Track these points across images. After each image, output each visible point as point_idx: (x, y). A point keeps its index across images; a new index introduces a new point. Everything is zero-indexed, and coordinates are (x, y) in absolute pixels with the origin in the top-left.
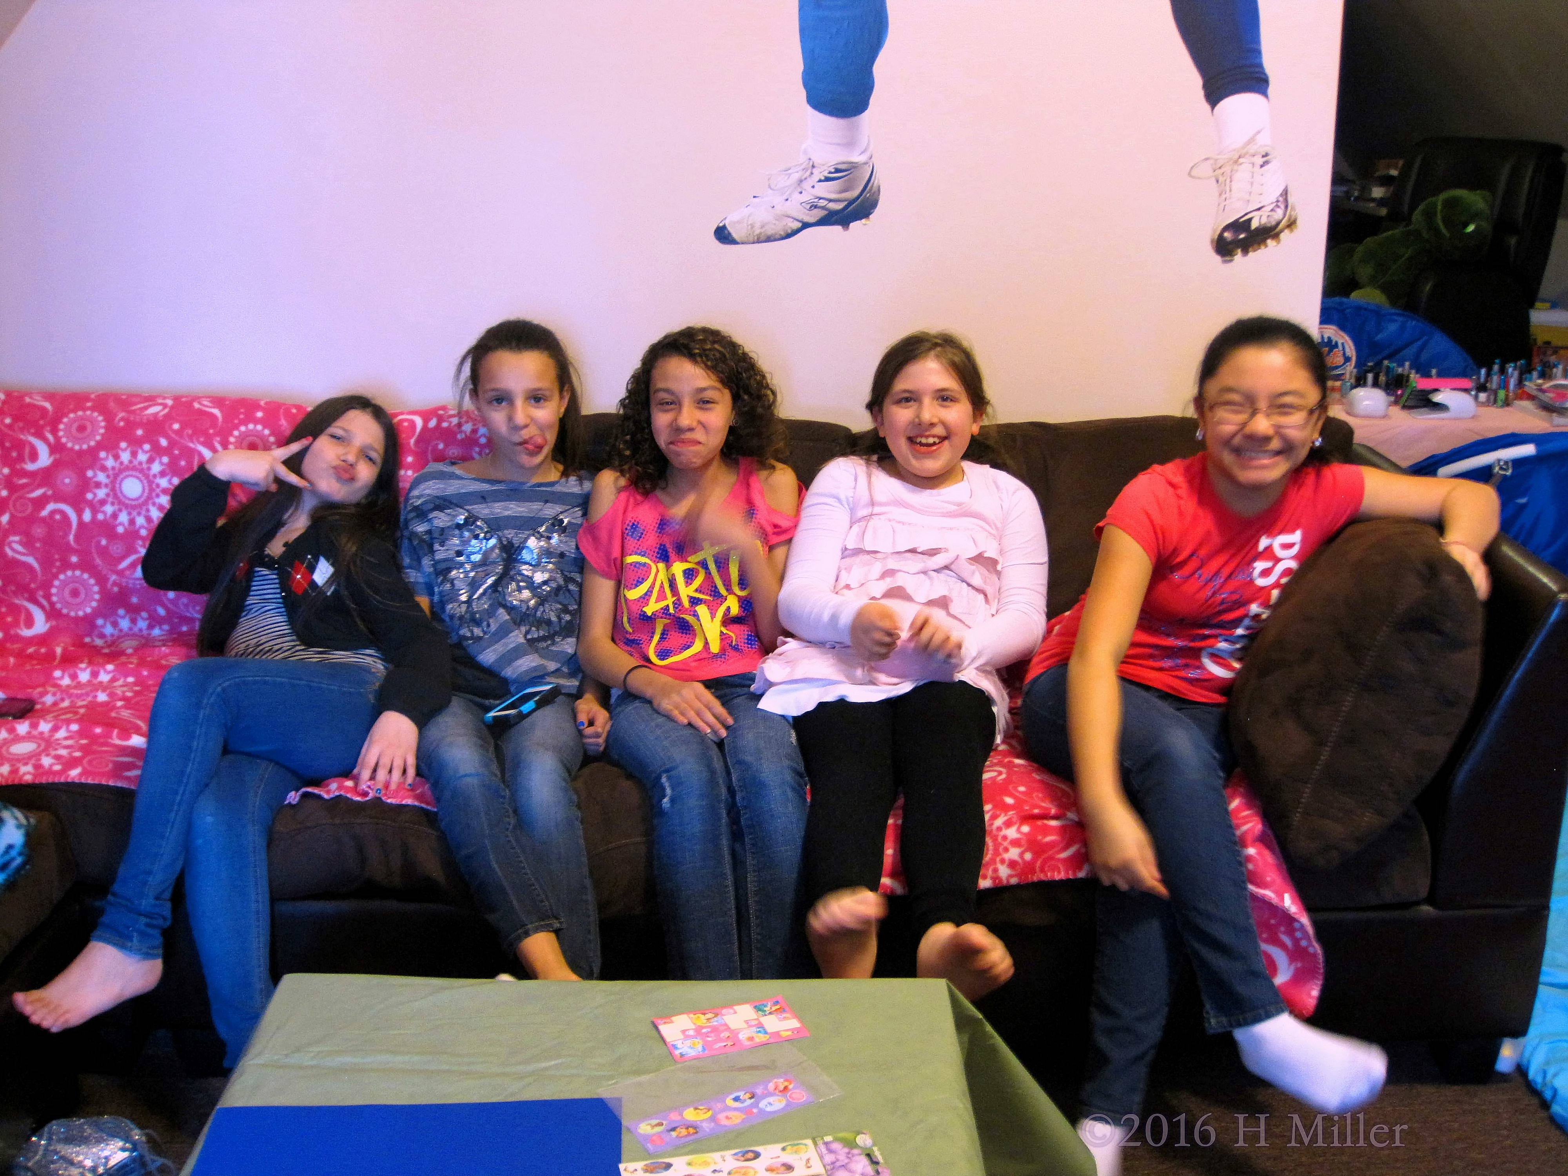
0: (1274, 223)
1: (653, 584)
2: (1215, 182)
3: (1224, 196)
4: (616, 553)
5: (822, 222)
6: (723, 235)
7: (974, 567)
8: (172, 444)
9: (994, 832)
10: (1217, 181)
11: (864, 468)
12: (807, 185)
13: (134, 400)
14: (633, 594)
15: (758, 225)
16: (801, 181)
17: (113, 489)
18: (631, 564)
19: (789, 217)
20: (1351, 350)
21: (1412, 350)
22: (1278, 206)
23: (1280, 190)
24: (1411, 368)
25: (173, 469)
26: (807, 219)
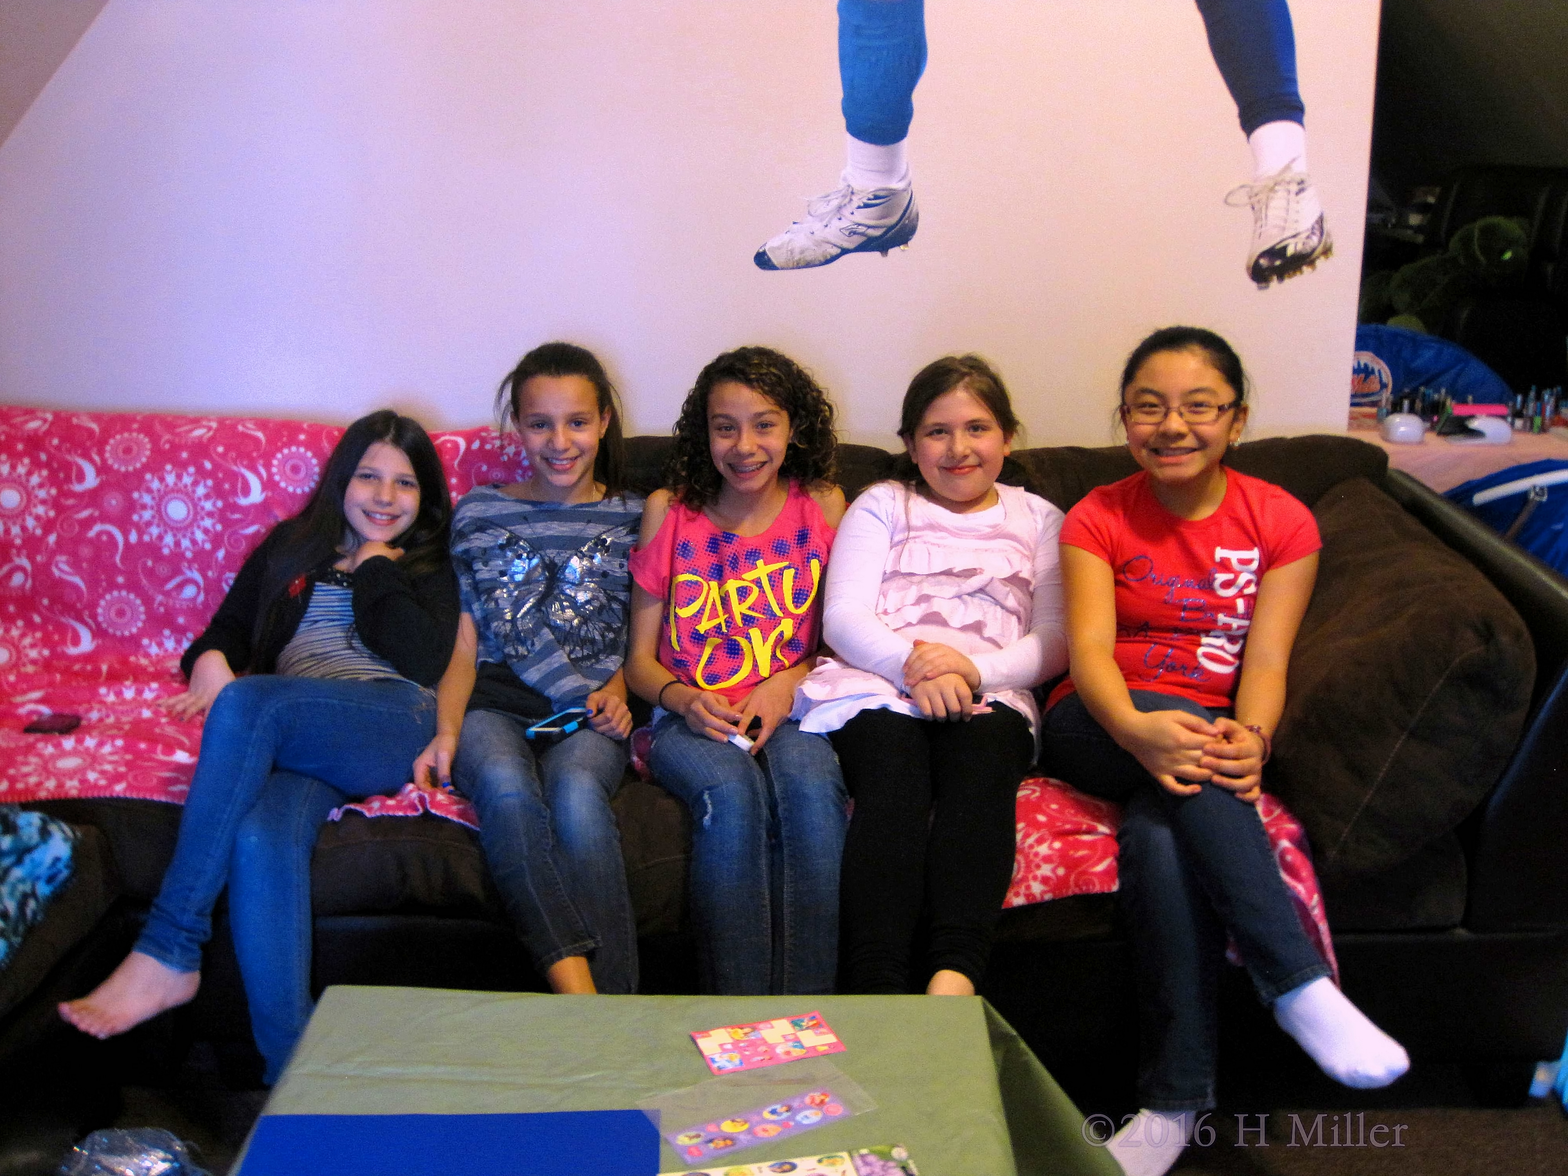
0: (1309, 250)
1: (706, 602)
2: (1250, 210)
3: (1259, 224)
4: (665, 572)
5: (861, 248)
6: (763, 261)
7: (1008, 589)
8: (216, 466)
9: (1027, 850)
10: (1253, 208)
11: (903, 492)
12: (846, 212)
13: (179, 422)
14: (685, 613)
15: (797, 251)
16: (840, 207)
17: (159, 511)
18: (683, 582)
19: (828, 243)
20: (1387, 376)
21: (1450, 375)
22: (1313, 233)
23: (1315, 217)
24: (1447, 393)
25: (217, 492)
26: (847, 245)
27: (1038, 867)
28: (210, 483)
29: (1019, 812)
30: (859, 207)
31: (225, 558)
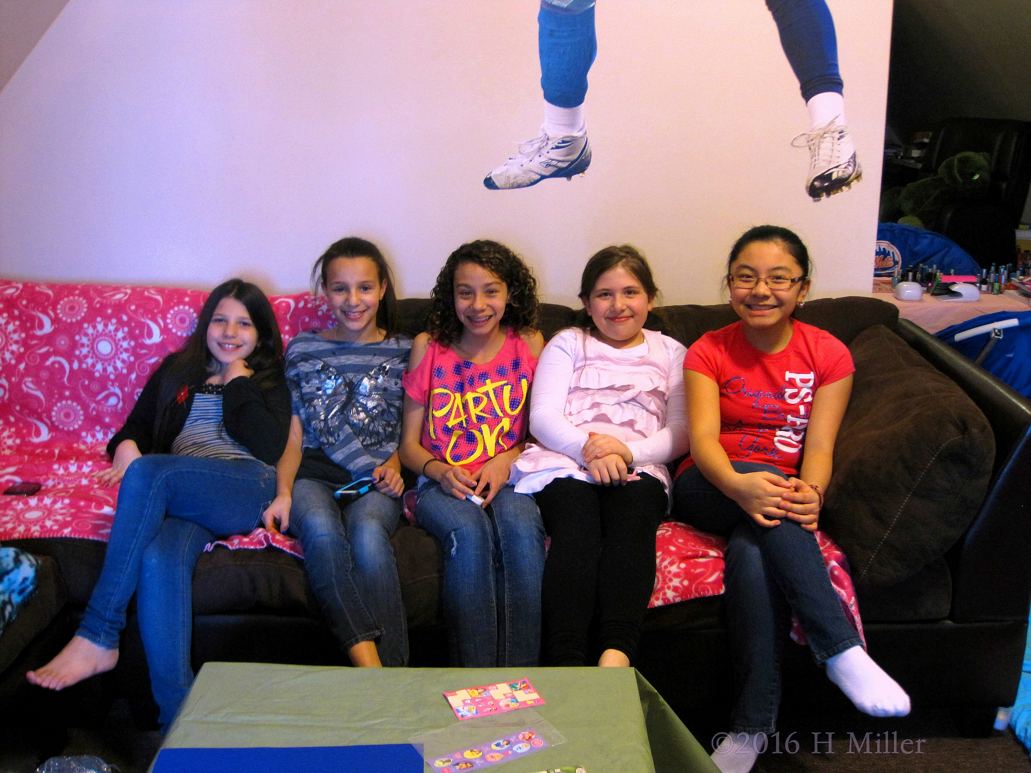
0: (847, 176)
1: (452, 406)
2: (808, 150)
3: (814, 158)
4: (426, 387)
5: (554, 175)
6: (489, 183)
7: (650, 398)
8: (130, 319)
9: (663, 569)
10: (810, 149)
11: (582, 335)
12: (544, 151)
13: (106, 289)
14: (439, 414)
15: (512, 177)
16: (540, 149)
17: (92, 348)
18: (438, 394)
19: (532, 172)
20: (898, 257)
21: (939, 256)
22: (850, 165)
23: (851, 154)
24: (937, 269)
25: (131, 335)
26: (544, 173)
27: (671, 580)
28: (126, 329)
29: (658, 545)
30: (552, 148)
31: (136, 379)
